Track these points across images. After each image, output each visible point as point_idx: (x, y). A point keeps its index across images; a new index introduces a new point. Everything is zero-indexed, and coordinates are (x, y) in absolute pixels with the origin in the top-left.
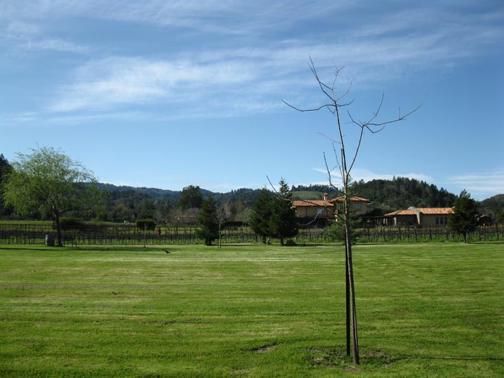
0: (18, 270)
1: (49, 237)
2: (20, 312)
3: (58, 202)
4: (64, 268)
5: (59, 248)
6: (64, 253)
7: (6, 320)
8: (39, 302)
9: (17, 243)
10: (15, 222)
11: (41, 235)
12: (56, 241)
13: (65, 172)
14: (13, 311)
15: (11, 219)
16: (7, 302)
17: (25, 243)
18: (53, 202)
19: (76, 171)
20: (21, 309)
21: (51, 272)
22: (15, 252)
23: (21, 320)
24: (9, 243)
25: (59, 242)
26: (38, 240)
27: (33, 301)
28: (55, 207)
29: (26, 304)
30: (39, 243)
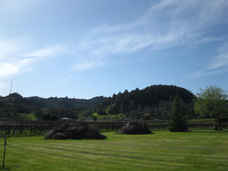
0: (204, 141)
1: (215, 126)
2: (209, 161)
3: (218, 110)
4: (225, 141)
5: (221, 131)
6: (223, 133)
7: (204, 164)
8: (217, 156)
9: (201, 129)
10: (198, 120)
11: (211, 125)
12: (219, 128)
13: (220, 96)
14: (206, 160)
15: (196, 119)
16: (203, 156)
17: (204, 129)
18: (216, 110)
19: (226, 95)
20: (210, 159)
21: (219, 143)
22: (201, 133)
23: (210, 164)
24: (197, 130)
25: (220, 128)
26: (210, 128)
27: (214, 156)
28: (217, 112)
29: (212, 157)
30: (211, 129)
